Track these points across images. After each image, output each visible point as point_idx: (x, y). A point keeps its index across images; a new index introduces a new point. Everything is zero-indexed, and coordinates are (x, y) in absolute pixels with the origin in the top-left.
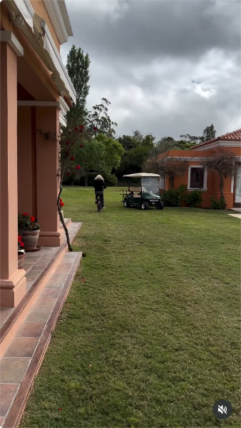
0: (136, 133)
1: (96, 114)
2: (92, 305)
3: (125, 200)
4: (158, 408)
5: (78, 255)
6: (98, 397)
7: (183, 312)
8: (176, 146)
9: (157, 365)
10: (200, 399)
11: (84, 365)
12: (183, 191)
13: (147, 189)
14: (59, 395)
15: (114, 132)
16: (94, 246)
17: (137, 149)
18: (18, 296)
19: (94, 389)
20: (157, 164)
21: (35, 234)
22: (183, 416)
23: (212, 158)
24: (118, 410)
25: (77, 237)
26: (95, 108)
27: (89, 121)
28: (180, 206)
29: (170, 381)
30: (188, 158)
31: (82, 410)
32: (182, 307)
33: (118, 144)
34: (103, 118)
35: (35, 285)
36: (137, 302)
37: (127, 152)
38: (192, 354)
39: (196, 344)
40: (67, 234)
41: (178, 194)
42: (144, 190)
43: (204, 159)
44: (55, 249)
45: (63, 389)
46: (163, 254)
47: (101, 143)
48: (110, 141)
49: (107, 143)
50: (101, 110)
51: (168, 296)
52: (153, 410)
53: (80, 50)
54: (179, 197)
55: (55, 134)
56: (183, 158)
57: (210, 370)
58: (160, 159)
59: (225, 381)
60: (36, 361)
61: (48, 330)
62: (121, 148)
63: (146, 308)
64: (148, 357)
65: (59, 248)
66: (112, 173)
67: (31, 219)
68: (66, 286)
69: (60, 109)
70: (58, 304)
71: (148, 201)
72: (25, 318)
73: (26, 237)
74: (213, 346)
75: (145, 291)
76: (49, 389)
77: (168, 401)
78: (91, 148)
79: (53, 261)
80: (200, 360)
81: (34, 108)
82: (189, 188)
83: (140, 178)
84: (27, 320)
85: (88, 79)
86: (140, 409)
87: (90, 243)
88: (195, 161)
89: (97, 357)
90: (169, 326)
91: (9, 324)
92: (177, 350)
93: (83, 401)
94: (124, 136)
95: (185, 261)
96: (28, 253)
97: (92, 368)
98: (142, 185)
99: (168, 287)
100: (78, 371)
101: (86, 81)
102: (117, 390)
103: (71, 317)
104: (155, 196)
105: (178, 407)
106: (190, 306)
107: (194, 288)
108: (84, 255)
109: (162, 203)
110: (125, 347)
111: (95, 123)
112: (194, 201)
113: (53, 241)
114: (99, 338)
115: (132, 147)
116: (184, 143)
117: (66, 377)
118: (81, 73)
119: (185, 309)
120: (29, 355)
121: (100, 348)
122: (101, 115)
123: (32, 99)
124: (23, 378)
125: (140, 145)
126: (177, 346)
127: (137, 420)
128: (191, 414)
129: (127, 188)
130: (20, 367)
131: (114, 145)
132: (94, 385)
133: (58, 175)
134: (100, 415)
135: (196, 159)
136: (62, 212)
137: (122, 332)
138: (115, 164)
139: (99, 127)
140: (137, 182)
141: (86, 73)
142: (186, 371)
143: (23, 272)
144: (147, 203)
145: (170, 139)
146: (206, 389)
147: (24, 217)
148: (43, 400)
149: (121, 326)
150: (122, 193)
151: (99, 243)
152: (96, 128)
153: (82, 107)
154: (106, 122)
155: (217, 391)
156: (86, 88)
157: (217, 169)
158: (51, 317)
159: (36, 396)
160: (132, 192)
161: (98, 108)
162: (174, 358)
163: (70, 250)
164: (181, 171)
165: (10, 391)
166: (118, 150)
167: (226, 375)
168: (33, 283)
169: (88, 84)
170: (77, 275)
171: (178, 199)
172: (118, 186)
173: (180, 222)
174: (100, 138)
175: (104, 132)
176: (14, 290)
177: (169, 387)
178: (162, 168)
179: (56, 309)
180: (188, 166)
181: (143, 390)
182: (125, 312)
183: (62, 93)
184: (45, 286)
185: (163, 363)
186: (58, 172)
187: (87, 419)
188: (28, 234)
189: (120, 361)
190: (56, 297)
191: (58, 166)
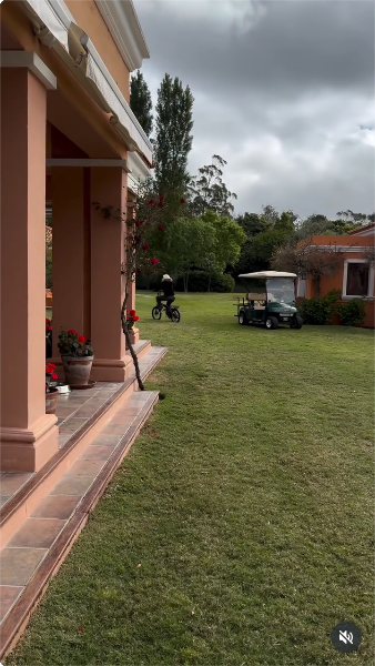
0: (268, 210)
1: (204, 180)
2: (161, 474)
3: (241, 313)
4: (233, 638)
5: (151, 396)
6: (141, 614)
7: (303, 488)
8: (329, 228)
9: (245, 570)
10: (302, 627)
11: (131, 564)
12: (334, 301)
13: (278, 296)
14: (84, 607)
15: (232, 208)
16: (182, 384)
17: (267, 234)
18: (42, 454)
19: (138, 601)
20: (293, 257)
21: (85, 363)
22: (271, 652)
24: (169, 637)
25: (157, 369)
26: (202, 171)
27: (193, 192)
28: (330, 324)
29: (261, 595)
30: (345, 248)
31: (112, 633)
32: (302, 482)
33: (237, 226)
34: (216, 186)
35: (74, 440)
36: (231, 472)
37: (251, 239)
38: (303, 556)
39: (312, 539)
40: (136, 364)
41: (326, 305)
42: (271, 297)
43: (368, 248)
44: (115, 387)
45: (91, 599)
46: (288, 398)
47: (209, 225)
48: (224, 222)
49: (219, 225)
50: (212, 174)
51: (283, 463)
52: (224, 640)
53: (176, 81)
54: (328, 310)
55: (119, 210)
56: (335, 248)
57: (327, 583)
58: (302, 250)
59: (349, 601)
60: (55, 554)
61: (83, 509)
62: (242, 233)
63: (244, 482)
64: (232, 557)
65: (121, 384)
66: (226, 271)
67: (80, 340)
68: (124, 443)
69: (127, 171)
70: (107, 469)
71: (277, 315)
72: (52, 489)
73: (71, 367)
74: (339, 544)
75: (246, 456)
76: (70, 599)
77: (251, 627)
78: (194, 232)
79: (108, 404)
80: (315, 565)
81: (87, 170)
82: (344, 294)
83: (266, 278)
84: (53, 493)
85: (190, 126)
86: (204, 637)
87: (175, 378)
88: (355, 253)
89: (153, 552)
90: (275, 510)
91: (21, 497)
92: (280, 548)
93: (118, 618)
94: (246, 214)
95: (321, 411)
96: (75, 391)
97: (142, 569)
98: (268, 289)
99: (286, 451)
100: (119, 572)
101: (188, 130)
102: (173, 605)
103: (125, 490)
104: (287, 307)
105: (266, 638)
106: (315, 480)
107: (328, 453)
108: (161, 397)
109: (299, 318)
110: (198, 540)
111: (203, 194)
112: (352, 316)
113: (113, 374)
114: (161, 524)
115: (258, 231)
116: (343, 224)
117: (99, 581)
118: (180, 116)
119: (307, 485)
120: (46, 545)
121: (160, 539)
122: (213, 181)
123: (82, 155)
124: (30, 579)
125: (271, 228)
126: (282, 541)
127: (195, 654)
129: (244, 295)
130: (29, 562)
131: (230, 229)
132: (138, 596)
133: (122, 273)
134: (139, 642)
135: (356, 249)
136: (135, 329)
137: (199, 516)
138: (231, 259)
139: (208, 200)
140: (260, 285)
141: (188, 116)
142: (290, 581)
143: (53, 418)
144: (275, 319)
145: (320, 218)
146: (315, 612)
147: (69, 336)
148: (57, 614)
149: (199, 507)
150: (236, 302)
151: (189, 378)
152: (204, 203)
153: (182, 170)
154: (220, 192)
155: (333, 616)
156: (189, 140)
158: (91, 490)
159: (49, 608)
160: (253, 302)
161: (207, 171)
162: (272, 559)
163: (142, 388)
164: (332, 268)
165: (7, 597)
166: (235, 236)
167: (353, 592)
168: (71, 436)
169: (190, 134)
170: (146, 426)
171: (326, 313)
172: (236, 291)
173: (327, 349)
174: (208, 219)
175: (216, 209)
176: (36, 445)
177: (258, 605)
178: (300, 264)
179: (102, 477)
180: (343, 259)
181: (214, 609)
182: (210, 485)
183: (131, 146)
184: (91, 442)
185: (254, 567)
186: (124, 269)
187: (119, 647)
188: (75, 363)
189: (186, 562)
190: (105, 458)
191: (123, 259)
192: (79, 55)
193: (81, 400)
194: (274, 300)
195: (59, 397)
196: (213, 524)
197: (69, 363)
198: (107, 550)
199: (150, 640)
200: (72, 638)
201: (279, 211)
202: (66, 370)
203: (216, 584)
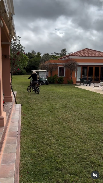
1: (15, 43)
2: (31, 124)
4: (66, 157)
6: (44, 155)
8: (51, 57)
9: (62, 143)
10: (79, 153)
11: (36, 145)
12: (56, 77)
14: (30, 155)
15: (23, 51)
19: (42, 153)
20: (45, 66)
23: (67, 63)
24: (52, 158)
27: (12, 46)
28: (55, 83)
29: (67, 148)
30: (58, 63)
31: (39, 159)
33: (26, 56)
34: (18, 44)
36: (48, 122)
37: (30, 60)
38: (73, 139)
39: (73, 135)
41: (54, 78)
43: (64, 64)
50: (17, 41)
51: (59, 119)
54: (55, 80)
55: (9, 56)
56: (56, 63)
57: (80, 143)
58: (47, 64)
60: (18, 145)
61: (19, 134)
63: (53, 124)
65: (12, 103)
66: (24, 69)
68: (20, 117)
70: (19, 124)
71: (42, 81)
76: (26, 154)
80: (76, 140)
82: (58, 76)
84: (9, 131)
86: (60, 157)
87: (22, 100)
88: (61, 65)
89: (39, 142)
90: (62, 130)
93: (39, 156)
95: (62, 106)
97: (39, 146)
98: (39, 75)
99: (58, 116)
100: (34, 147)
102: (50, 152)
103: (25, 129)
104: (45, 79)
105: (72, 156)
107: (68, 116)
108: (22, 105)
109: (48, 82)
110: (48, 138)
111: (15, 47)
112: (61, 81)
114: (38, 135)
115: (32, 58)
116: (54, 56)
117: (30, 150)
119: (66, 123)
120: (15, 143)
124: (16, 150)
126: (67, 136)
127: (60, 161)
128: (77, 157)
130: (13, 147)
131: (24, 57)
132: (41, 151)
133: (10, 72)
134: (46, 160)
135: (61, 64)
137: (46, 133)
138: (25, 65)
139: (16, 48)
143: (5, 113)
144: (42, 83)
145: (48, 54)
146: (80, 149)
148: (25, 157)
149: (45, 131)
151: (26, 100)
154: (19, 46)
157: (69, 68)
159: (22, 156)
162: (67, 140)
163: (16, 103)
164: (55, 69)
165: (13, 155)
166: (26, 59)
170: (22, 113)
171: (54, 80)
175: (19, 51)
176: (4, 119)
177: (68, 150)
178: (47, 68)
179: (19, 126)
189: (48, 143)
191: (10, 69)
194: (41, 77)
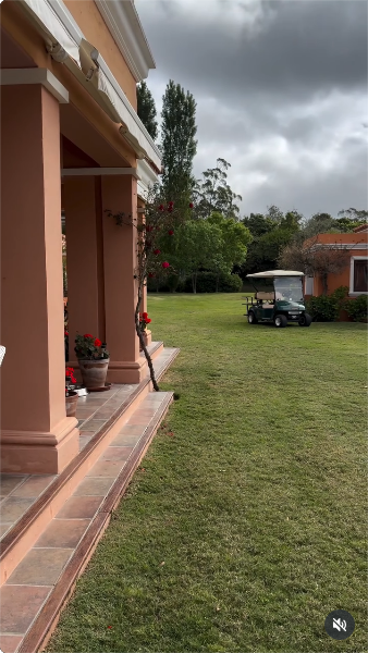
0: (273, 210)
1: (209, 183)
2: (179, 473)
3: (250, 312)
4: (258, 633)
5: (165, 397)
6: (168, 611)
7: (319, 484)
8: (334, 226)
9: (266, 565)
11: (155, 562)
12: (341, 298)
13: (286, 294)
14: (110, 605)
15: (238, 210)
16: (195, 384)
17: (272, 234)
18: (64, 456)
19: (164, 599)
20: (300, 256)
21: (101, 366)
24: (196, 633)
25: (170, 370)
26: (206, 174)
27: (199, 195)
28: (338, 320)
29: (283, 590)
30: (351, 246)
31: (140, 630)
32: (318, 478)
33: (243, 227)
34: (220, 188)
35: (94, 441)
36: (248, 469)
37: (257, 239)
38: (323, 551)
39: (331, 534)
40: (150, 365)
41: (334, 302)
42: (279, 296)
44: (131, 388)
45: (118, 598)
46: (300, 395)
47: (215, 226)
48: (230, 223)
49: (225, 227)
50: (216, 177)
51: (299, 460)
52: (250, 635)
53: (178, 88)
54: (336, 306)
55: (130, 216)
56: (341, 246)
57: (349, 577)
58: (309, 248)
60: (81, 554)
61: (105, 509)
62: (247, 232)
63: (261, 479)
64: (254, 553)
65: (137, 386)
66: (234, 271)
67: (96, 344)
68: (142, 443)
69: (137, 178)
70: (126, 469)
71: (286, 313)
72: (75, 490)
73: (87, 370)
74: (358, 538)
75: (263, 453)
76: (97, 597)
77: (275, 622)
78: (201, 234)
79: (125, 405)
80: (336, 559)
81: (98, 178)
82: (351, 292)
83: (272, 278)
84: (78, 492)
85: (194, 130)
86: (229, 633)
88: (360, 250)
89: (176, 550)
90: (293, 505)
91: (46, 499)
92: (300, 544)
93: (145, 615)
94: (252, 215)
95: (334, 406)
96: (92, 394)
97: (165, 567)
98: (276, 288)
99: (301, 447)
100: (143, 571)
101: (192, 135)
102: (198, 602)
103: (145, 489)
105: (290, 633)
106: (331, 475)
107: (341, 448)
108: (176, 397)
109: (307, 315)
110: (219, 537)
111: (208, 197)
112: (360, 311)
113: (128, 375)
114: (183, 522)
115: (264, 231)
116: (348, 222)
117: (124, 580)
118: (184, 122)
119: (324, 480)
120: (72, 544)
121: (182, 538)
122: (217, 184)
123: (95, 165)
124: (58, 578)
125: (277, 228)
126: (302, 536)
127: (222, 649)
128: (309, 643)
129: (252, 295)
130: (57, 562)
131: (236, 230)
132: (164, 593)
133: (135, 277)
134: (167, 639)
135: (361, 246)
136: (147, 331)
137: (219, 514)
138: (238, 259)
139: (214, 203)
140: (268, 284)
141: (192, 122)
142: (312, 576)
143: (74, 421)
144: (284, 318)
145: (325, 216)
147: (85, 340)
148: (86, 612)
149: (218, 505)
150: (245, 302)
151: (202, 378)
152: (210, 205)
153: (187, 175)
154: (225, 194)
156: (193, 144)
158: (113, 490)
159: (77, 607)
160: (261, 301)
161: (212, 174)
162: (293, 555)
163: (156, 389)
164: (339, 265)
165: (37, 597)
166: (242, 237)
168: (90, 438)
169: (195, 138)
170: (163, 427)
171: (333, 310)
172: (243, 291)
173: (337, 345)
174: (215, 220)
175: (220, 211)
176: (57, 447)
177: (280, 600)
178: (307, 262)
179: (122, 478)
180: (349, 257)
181: (239, 604)
182: (229, 482)
183: (140, 154)
184: (110, 442)
185: (276, 562)
186: (136, 273)
187: (147, 644)
188: (91, 366)
189: (209, 559)
190: (124, 459)
191: (135, 264)
192: (91, 70)
193: (99, 402)
194: (282, 299)
195: (79, 400)
196: (233, 522)
197: (85, 366)
198: (131, 549)
199: (178, 637)
200: (102, 635)
201: (284, 212)
202: (83, 374)
203: (239, 580)
